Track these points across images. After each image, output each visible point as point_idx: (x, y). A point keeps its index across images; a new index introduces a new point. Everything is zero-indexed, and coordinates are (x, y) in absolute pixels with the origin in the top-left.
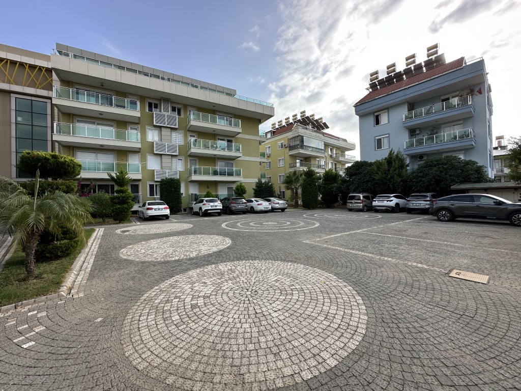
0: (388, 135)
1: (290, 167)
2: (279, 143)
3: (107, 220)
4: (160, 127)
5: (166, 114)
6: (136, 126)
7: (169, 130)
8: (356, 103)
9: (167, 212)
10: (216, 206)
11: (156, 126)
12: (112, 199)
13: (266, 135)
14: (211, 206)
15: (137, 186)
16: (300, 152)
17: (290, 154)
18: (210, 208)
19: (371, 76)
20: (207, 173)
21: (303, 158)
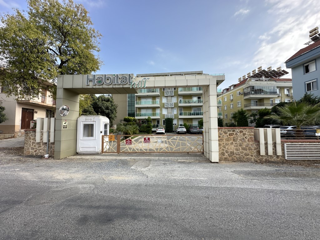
0: (316, 80)
1: (245, 107)
2: (238, 92)
3: (146, 133)
4: (167, 96)
5: (169, 90)
6: (159, 98)
7: (171, 97)
8: (287, 61)
9: (164, 131)
10: (183, 130)
11: (165, 96)
12: (146, 126)
13: (230, 88)
14: (181, 130)
15: (159, 121)
16: (251, 96)
17: (244, 98)
18: (180, 131)
19: (310, 33)
20: (185, 114)
21: (258, 99)
